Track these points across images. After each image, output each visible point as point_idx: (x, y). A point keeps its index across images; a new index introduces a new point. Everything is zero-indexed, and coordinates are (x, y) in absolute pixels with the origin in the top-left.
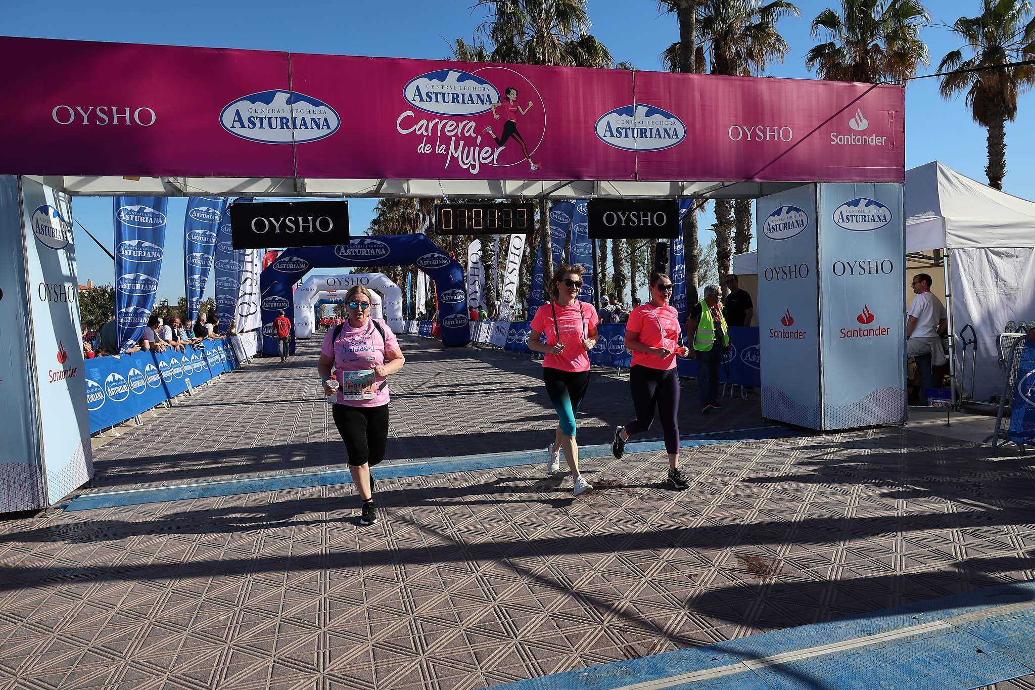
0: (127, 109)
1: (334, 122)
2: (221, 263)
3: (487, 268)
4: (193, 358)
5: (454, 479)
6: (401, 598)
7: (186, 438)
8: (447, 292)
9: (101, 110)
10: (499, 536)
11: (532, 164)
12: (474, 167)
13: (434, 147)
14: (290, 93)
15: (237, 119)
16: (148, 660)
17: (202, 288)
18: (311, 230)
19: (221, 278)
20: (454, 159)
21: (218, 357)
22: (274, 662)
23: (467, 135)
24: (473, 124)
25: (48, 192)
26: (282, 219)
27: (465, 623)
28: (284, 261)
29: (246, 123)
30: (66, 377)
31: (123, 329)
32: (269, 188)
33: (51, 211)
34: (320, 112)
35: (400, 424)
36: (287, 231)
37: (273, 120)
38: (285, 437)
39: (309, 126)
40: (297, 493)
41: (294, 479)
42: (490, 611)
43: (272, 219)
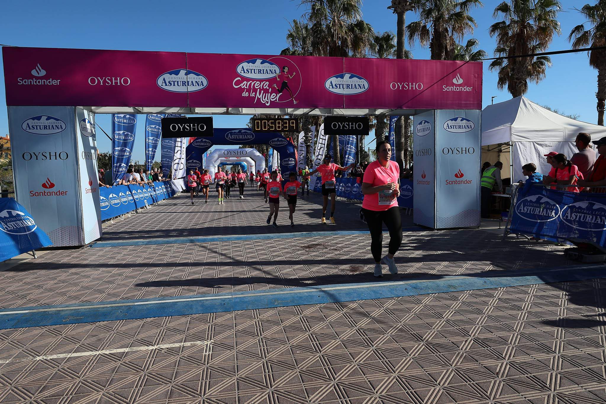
0: (118, 78)
1: (205, 83)
2: (165, 142)
4: (149, 190)
5: (255, 242)
7: (143, 225)
8: (285, 160)
9: (108, 79)
10: (262, 259)
11: (294, 101)
12: (267, 102)
13: (249, 94)
14: (186, 70)
15: (164, 82)
17: (154, 155)
18: (196, 130)
19: (165, 150)
20: (259, 99)
21: (162, 191)
23: (265, 88)
24: (268, 83)
25: (86, 112)
26: (184, 125)
28: (198, 141)
29: (168, 84)
30: (92, 192)
31: (115, 173)
32: (179, 110)
33: (87, 121)
34: (199, 78)
37: (179, 82)
39: (195, 85)
40: (187, 244)
41: (186, 239)
43: (179, 125)
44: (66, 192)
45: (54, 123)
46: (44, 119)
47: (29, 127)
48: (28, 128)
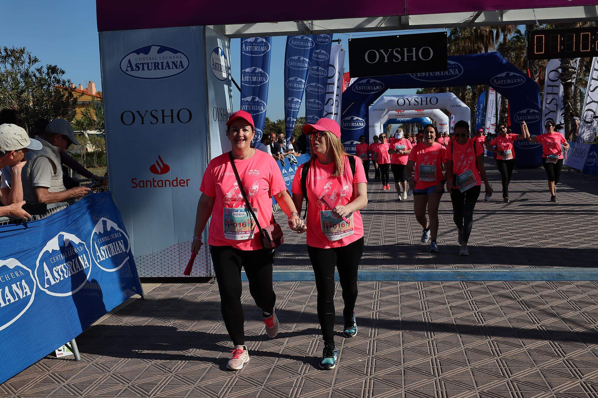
2: (311, 86)
3: (567, 86)
4: (290, 170)
5: (536, 286)
6: (498, 367)
7: (296, 236)
8: (521, 112)
16: (317, 378)
17: (297, 109)
18: (414, 59)
19: (310, 100)
22: (405, 391)
26: (390, 50)
27: (556, 389)
28: (363, 83)
32: (379, 24)
33: (220, 51)
35: (479, 237)
36: (394, 61)
38: (376, 241)
40: (397, 284)
41: (392, 273)
42: (577, 385)
43: (382, 51)
44: (187, 180)
45: (170, 58)
46: (154, 50)
47: (131, 66)
48: (129, 69)
